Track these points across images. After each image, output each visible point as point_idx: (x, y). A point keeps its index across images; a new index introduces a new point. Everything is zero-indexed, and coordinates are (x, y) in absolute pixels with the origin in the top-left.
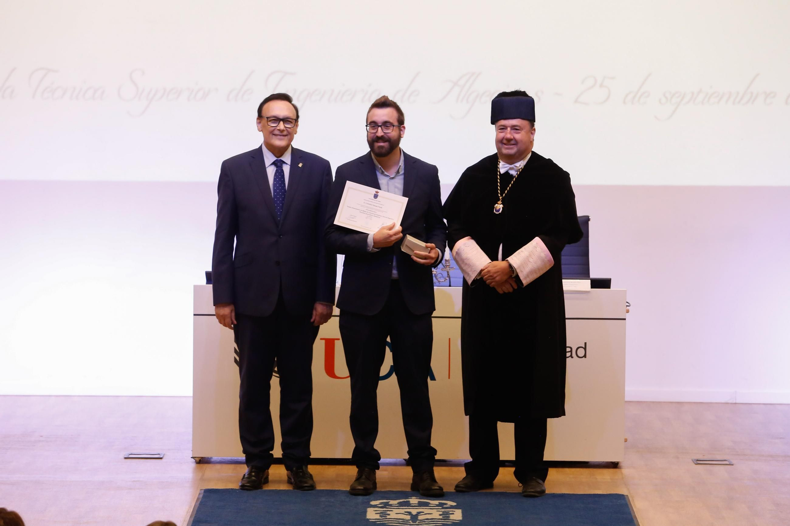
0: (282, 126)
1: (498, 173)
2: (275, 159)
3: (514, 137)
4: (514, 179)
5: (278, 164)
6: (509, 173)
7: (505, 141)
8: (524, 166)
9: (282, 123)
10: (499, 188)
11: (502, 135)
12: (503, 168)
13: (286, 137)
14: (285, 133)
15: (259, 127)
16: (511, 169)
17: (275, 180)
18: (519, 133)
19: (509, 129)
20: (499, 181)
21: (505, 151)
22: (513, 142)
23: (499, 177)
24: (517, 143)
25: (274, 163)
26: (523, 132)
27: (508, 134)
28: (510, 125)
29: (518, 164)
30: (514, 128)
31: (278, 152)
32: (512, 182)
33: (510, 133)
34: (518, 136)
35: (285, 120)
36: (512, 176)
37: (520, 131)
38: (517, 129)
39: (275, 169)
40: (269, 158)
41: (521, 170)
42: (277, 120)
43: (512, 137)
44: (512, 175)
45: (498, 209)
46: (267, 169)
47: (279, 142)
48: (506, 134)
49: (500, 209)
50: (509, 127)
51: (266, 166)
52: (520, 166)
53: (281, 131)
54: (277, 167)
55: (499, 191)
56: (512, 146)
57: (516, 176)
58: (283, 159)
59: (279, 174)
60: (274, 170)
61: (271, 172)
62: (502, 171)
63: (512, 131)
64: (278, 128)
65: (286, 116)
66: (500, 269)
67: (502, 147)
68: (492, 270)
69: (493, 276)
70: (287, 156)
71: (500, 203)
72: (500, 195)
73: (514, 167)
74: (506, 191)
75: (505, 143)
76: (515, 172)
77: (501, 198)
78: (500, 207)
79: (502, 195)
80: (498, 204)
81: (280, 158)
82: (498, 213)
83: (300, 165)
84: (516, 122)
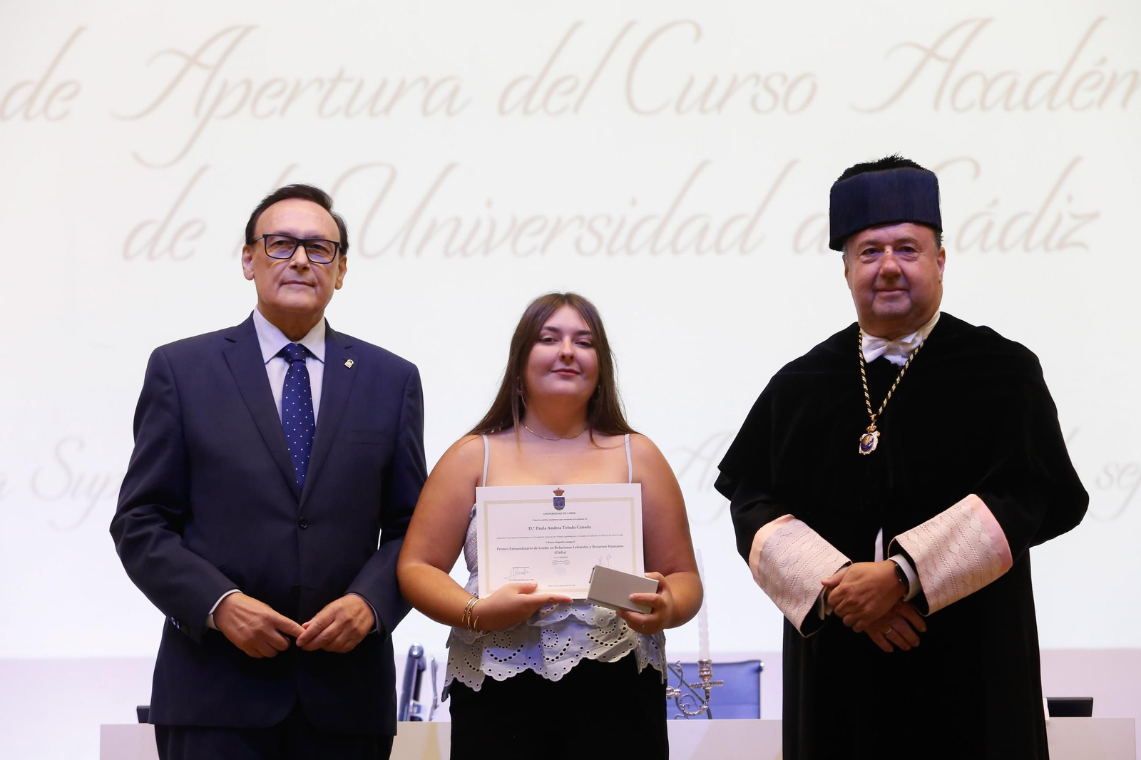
0: (301, 256)
1: (862, 363)
2: (287, 342)
3: (902, 270)
4: (903, 372)
5: (295, 356)
6: (889, 361)
7: (880, 283)
8: (925, 342)
9: (301, 250)
10: (867, 395)
11: (871, 268)
12: (870, 350)
13: (312, 290)
14: (310, 276)
15: (248, 268)
16: (890, 351)
17: (286, 391)
18: (914, 259)
19: (889, 249)
20: (864, 379)
21: (880, 306)
22: (900, 283)
23: (863, 371)
24: (909, 284)
25: (282, 354)
26: (922, 258)
27: (890, 262)
28: (891, 240)
29: (908, 340)
30: (902, 247)
31: (294, 324)
32: (898, 379)
33: (893, 259)
34: (912, 268)
35: (311, 244)
36: (896, 368)
37: (915, 254)
38: (909, 250)
39: (287, 367)
40: (271, 341)
41: (916, 351)
42: (290, 241)
43: (899, 270)
44: (895, 365)
45: (867, 442)
46: (267, 367)
47: (296, 298)
48: (883, 262)
49: (872, 446)
50: (888, 244)
51: (266, 361)
52: (914, 341)
53: (301, 271)
54: (290, 363)
55: (868, 403)
56: (897, 293)
57: (907, 365)
58: (305, 341)
59: (298, 379)
60: (283, 369)
61: (277, 372)
62: (869, 355)
63: (897, 257)
64: (293, 263)
65: (314, 235)
66: (872, 581)
67: (874, 298)
68: (853, 586)
69: (856, 603)
70: (315, 343)
71: (873, 430)
72: (870, 411)
73: (900, 347)
74: (885, 402)
75: (880, 287)
76: (903, 357)
77: (875, 417)
78: (872, 438)
79: (876, 410)
80: (867, 433)
81: (298, 342)
82: (868, 453)
83: (349, 364)
84: (903, 230)
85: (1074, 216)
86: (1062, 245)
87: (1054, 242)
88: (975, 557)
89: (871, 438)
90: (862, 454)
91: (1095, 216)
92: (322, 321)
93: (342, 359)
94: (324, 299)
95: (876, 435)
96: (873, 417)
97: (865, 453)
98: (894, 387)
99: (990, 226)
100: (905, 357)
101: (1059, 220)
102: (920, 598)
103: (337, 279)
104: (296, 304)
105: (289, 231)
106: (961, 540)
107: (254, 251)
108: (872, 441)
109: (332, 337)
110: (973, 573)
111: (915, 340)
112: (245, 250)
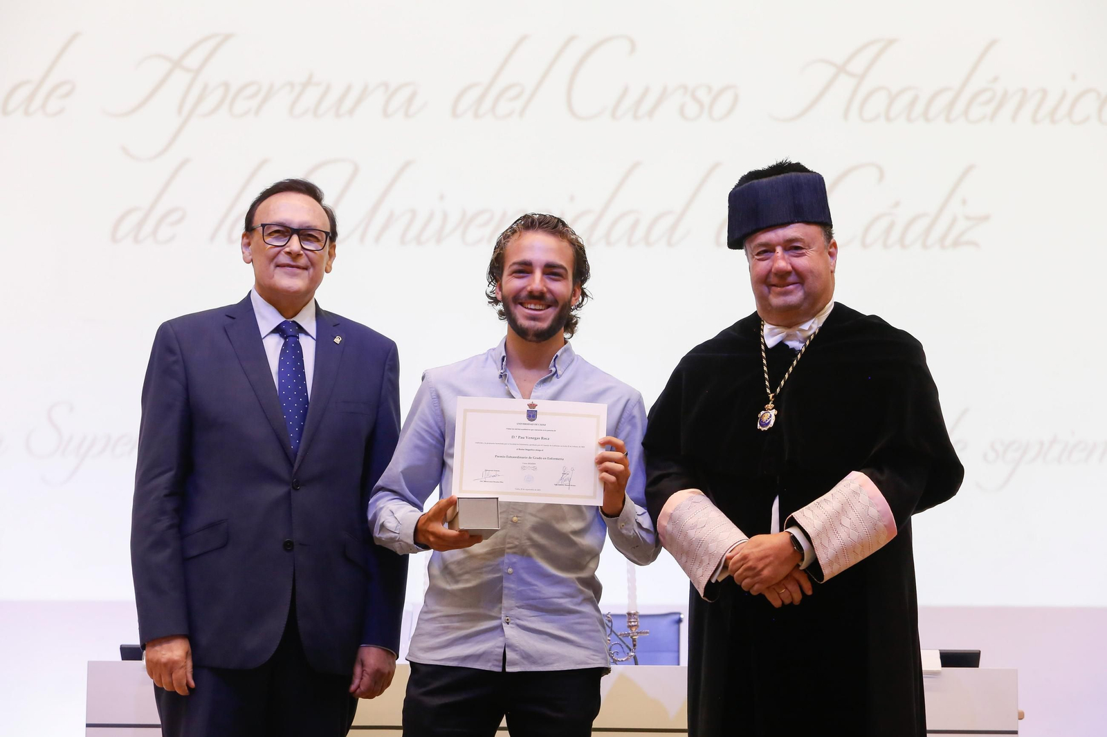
0: (295, 244)
1: (763, 348)
2: (280, 319)
3: (793, 267)
4: (800, 357)
5: (289, 332)
6: (788, 346)
8: (821, 329)
9: (295, 238)
10: (766, 376)
11: (764, 266)
12: (771, 336)
13: (306, 272)
14: (303, 261)
15: (247, 253)
16: (789, 337)
18: (803, 255)
19: (779, 250)
20: (764, 362)
22: (791, 278)
23: (764, 354)
24: (800, 277)
25: (277, 330)
26: (811, 253)
27: (780, 260)
28: (781, 241)
29: (806, 326)
30: (790, 245)
31: (288, 303)
32: (795, 362)
33: (783, 259)
34: (800, 264)
35: (304, 233)
36: (793, 352)
38: (797, 248)
39: (282, 341)
40: (267, 318)
41: (812, 337)
42: (287, 231)
43: (789, 267)
44: (793, 350)
45: (764, 419)
46: (264, 342)
47: (290, 282)
48: (774, 261)
49: (769, 423)
50: (779, 245)
51: (263, 337)
52: (811, 328)
53: (295, 256)
54: (285, 339)
55: (767, 383)
56: (790, 287)
57: (803, 350)
58: (298, 319)
59: (292, 353)
61: (273, 347)
62: (772, 341)
63: (788, 254)
64: (287, 250)
65: (307, 225)
66: (771, 548)
67: (770, 292)
68: (752, 552)
69: (755, 568)
70: (307, 320)
71: (771, 408)
72: (768, 391)
73: (798, 332)
74: (782, 383)
75: (773, 283)
76: (801, 342)
77: (773, 397)
78: (769, 416)
79: (773, 391)
80: (765, 410)
81: (292, 320)
82: (766, 429)
83: (338, 340)
84: (794, 231)
85: (968, 218)
86: (956, 243)
87: (949, 241)
88: (863, 529)
89: (769, 414)
90: (760, 430)
91: (986, 218)
92: (313, 301)
93: (332, 336)
94: (315, 282)
95: (774, 412)
96: (771, 396)
97: (763, 429)
98: (791, 369)
99: (891, 226)
100: (802, 342)
101: (954, 221)
102: (815, 566)
103: (327, 264)
104: (290, 287)
105: (284, 222)
106: (852, 514)
107: (252, 238)
108: (770, 417)
109: (322, 316)
110: (862, 544)
111: (812, 326)
112: (244, 236)
